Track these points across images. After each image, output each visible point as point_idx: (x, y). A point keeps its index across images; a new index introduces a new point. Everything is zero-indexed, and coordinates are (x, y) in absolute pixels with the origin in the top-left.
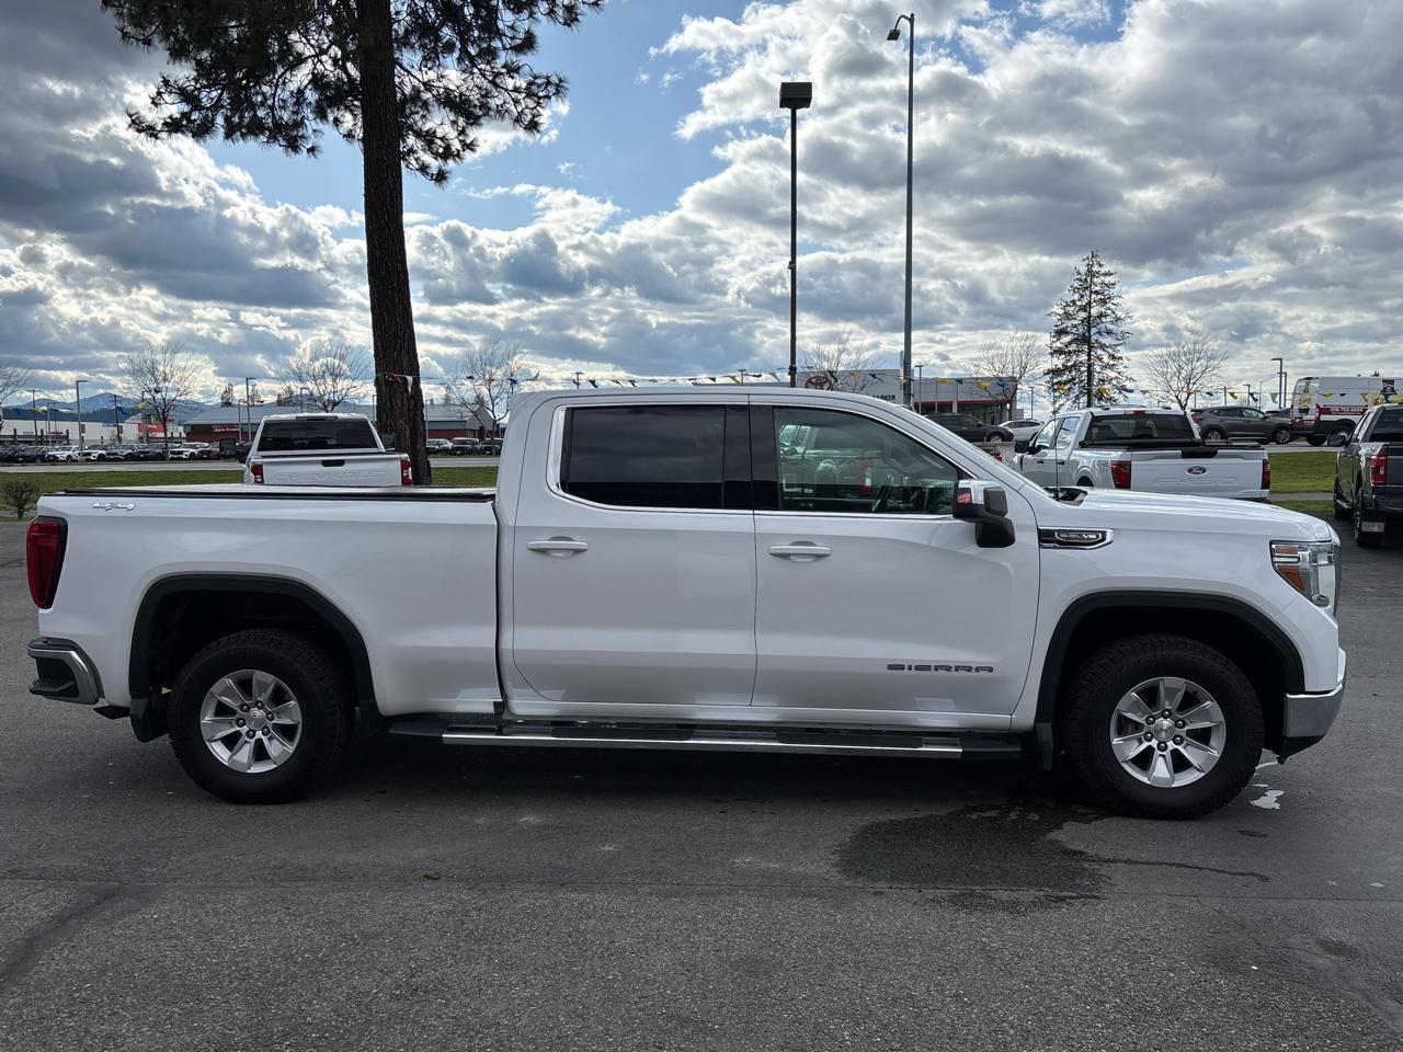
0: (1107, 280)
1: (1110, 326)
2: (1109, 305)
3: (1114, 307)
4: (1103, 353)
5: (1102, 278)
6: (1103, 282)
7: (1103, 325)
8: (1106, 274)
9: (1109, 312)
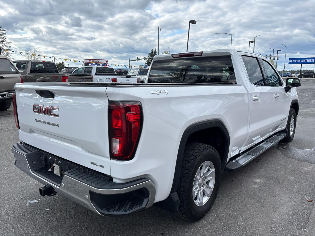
0: (3, 32)
1: (6, 45)
2: (4, 39)
3: (5, 39)
4: (4, 51)
5: (2, 31)
6: (2, 33)
7: (4, 44)
8: (3, 30)
9: (5, 41)
